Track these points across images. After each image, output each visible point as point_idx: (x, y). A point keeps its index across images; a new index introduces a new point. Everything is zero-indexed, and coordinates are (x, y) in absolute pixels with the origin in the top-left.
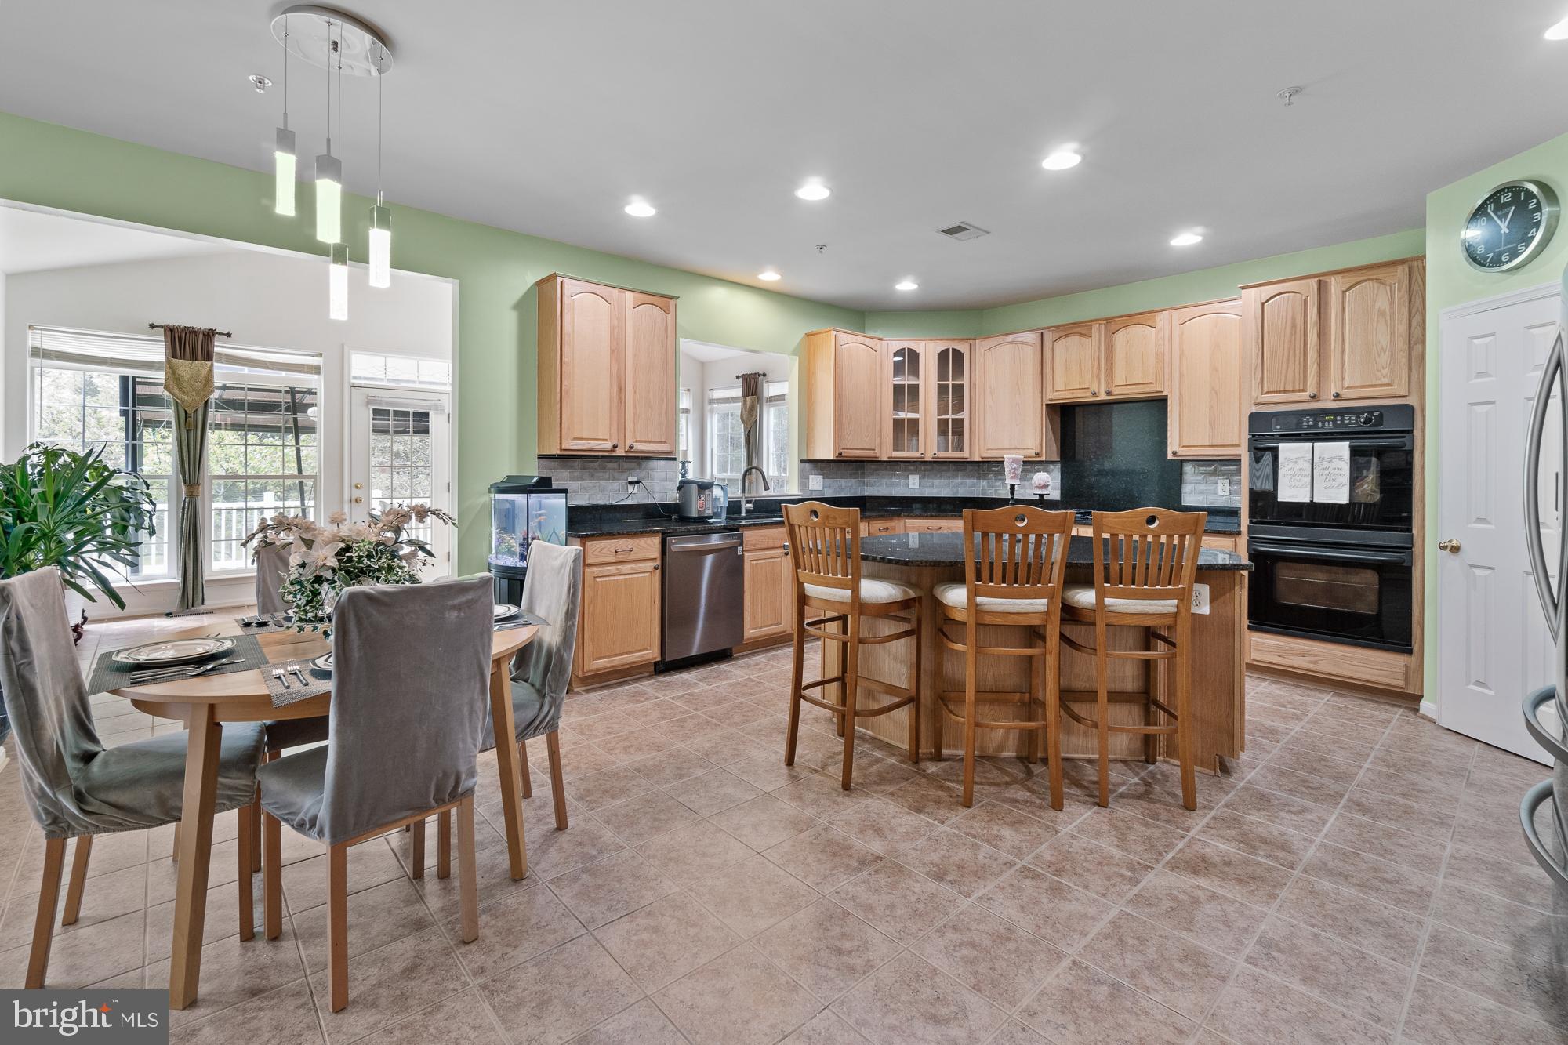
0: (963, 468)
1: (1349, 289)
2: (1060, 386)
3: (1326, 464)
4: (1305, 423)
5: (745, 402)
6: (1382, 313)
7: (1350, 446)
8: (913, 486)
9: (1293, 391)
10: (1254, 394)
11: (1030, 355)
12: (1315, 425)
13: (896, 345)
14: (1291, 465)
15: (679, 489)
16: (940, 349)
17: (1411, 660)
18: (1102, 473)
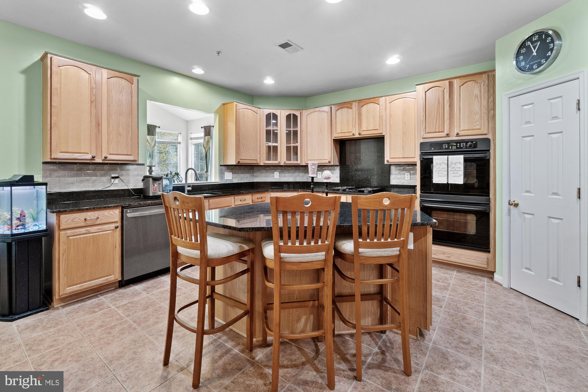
0: (298, 168)
1: (462, 85)
2: (339, 131)
3: (453, 166)
4: (444, 147)
5: (205, 139)
6: (476, 96)
7: (464, 157)
8: (276, 177)
9: (439, 132)
10: (422, 133)
11: (326, 117)
12: (448, 148)
13: (267, 111)
14: (439, 166)
15: (143, 180)
16: (287, 114)
17: (490, 255)
18: (357, 170)
